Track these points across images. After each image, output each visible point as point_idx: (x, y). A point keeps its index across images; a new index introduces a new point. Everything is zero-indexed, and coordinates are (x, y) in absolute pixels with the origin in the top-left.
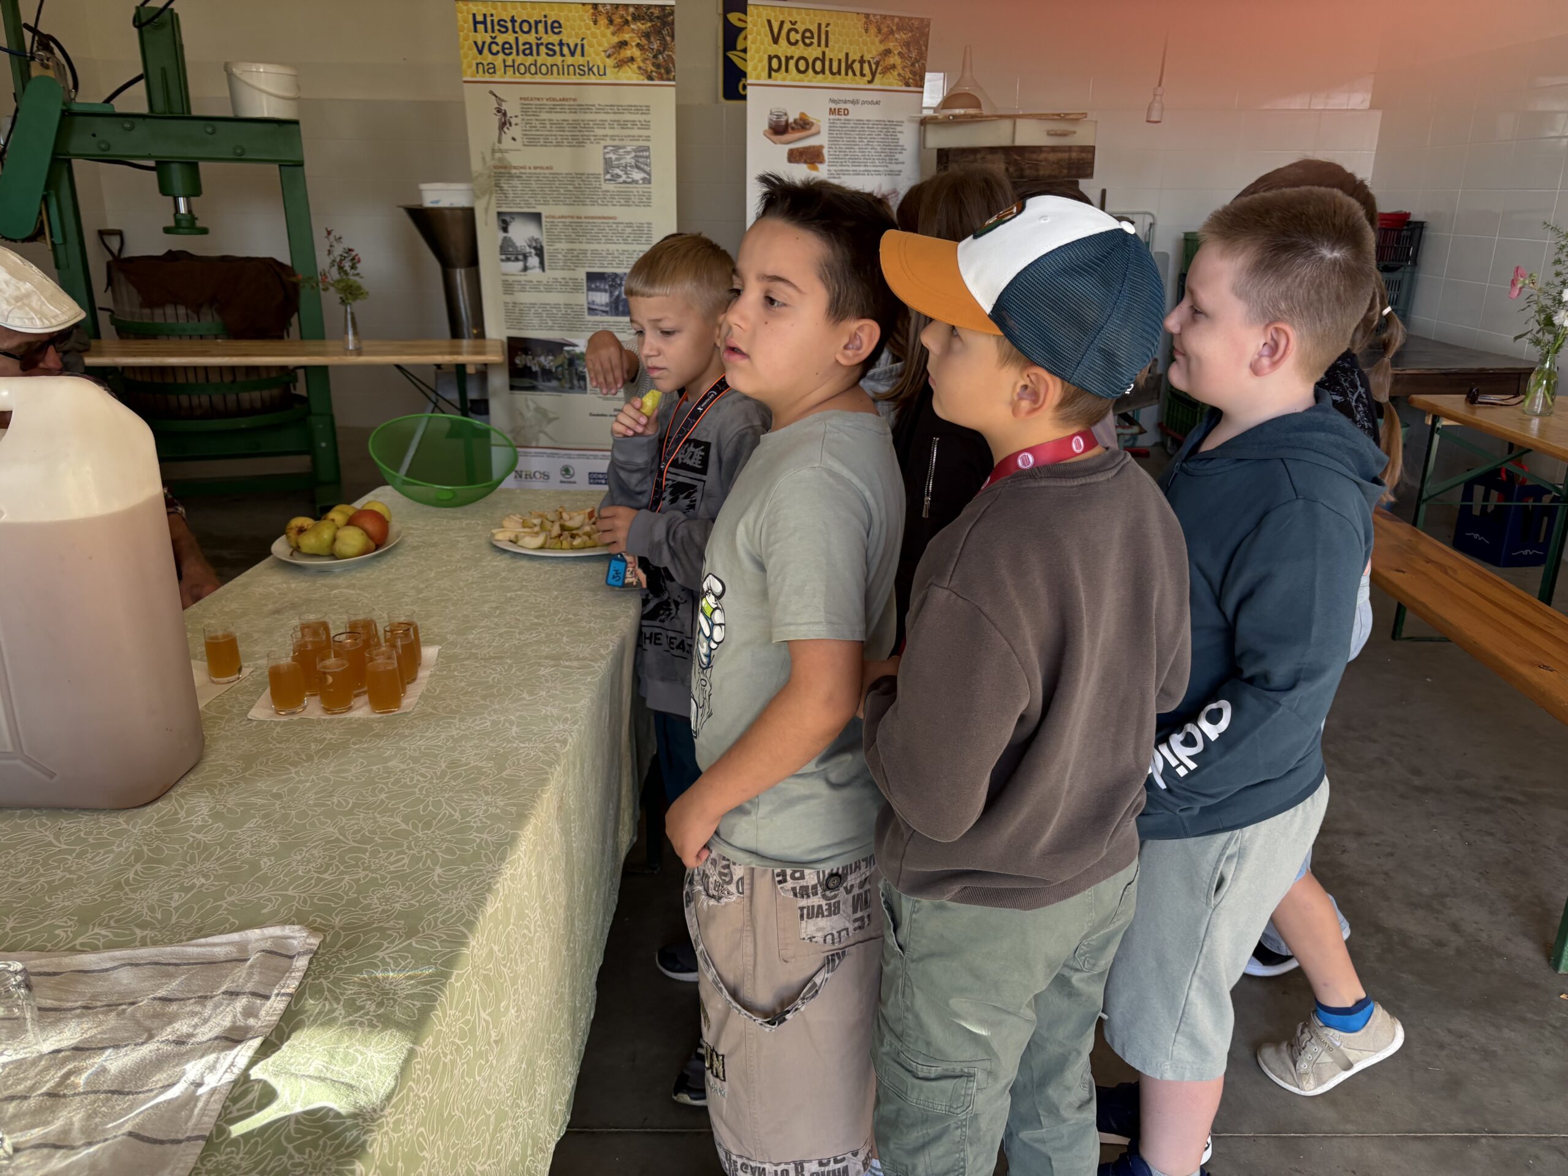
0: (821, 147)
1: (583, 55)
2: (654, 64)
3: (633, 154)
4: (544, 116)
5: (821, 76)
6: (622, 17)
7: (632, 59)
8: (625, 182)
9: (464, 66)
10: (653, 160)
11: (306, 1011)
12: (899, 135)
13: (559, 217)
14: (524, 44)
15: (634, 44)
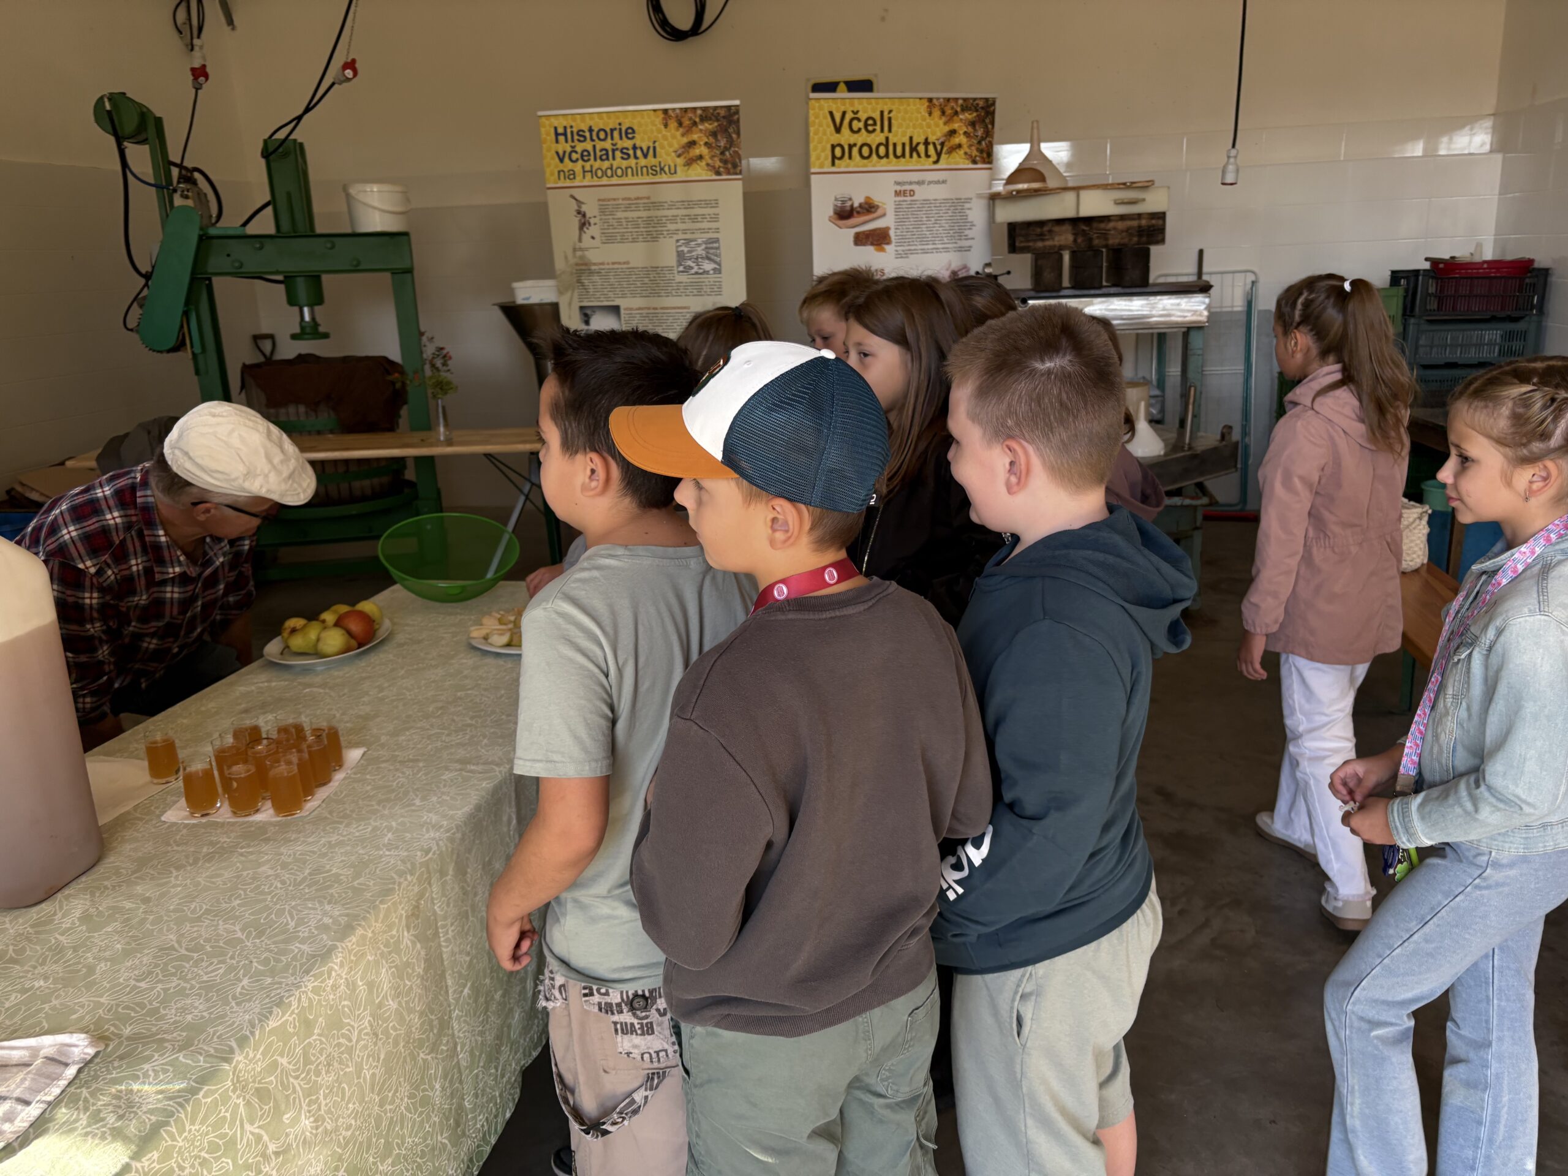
0: (887, 229)
1: (655, 156)
2: (721, 160)
3: (703, 246)
4: (620, 215)
5: (885, 160)
6: (690, 119)
7: (701, 157)
8: (696, 273)
9: (548, 174)
10: (723, 251)
11: (55, 1120)
12: (968, 212)
13: (637, 309)
14: (601, 150)
15: (702, 143)
